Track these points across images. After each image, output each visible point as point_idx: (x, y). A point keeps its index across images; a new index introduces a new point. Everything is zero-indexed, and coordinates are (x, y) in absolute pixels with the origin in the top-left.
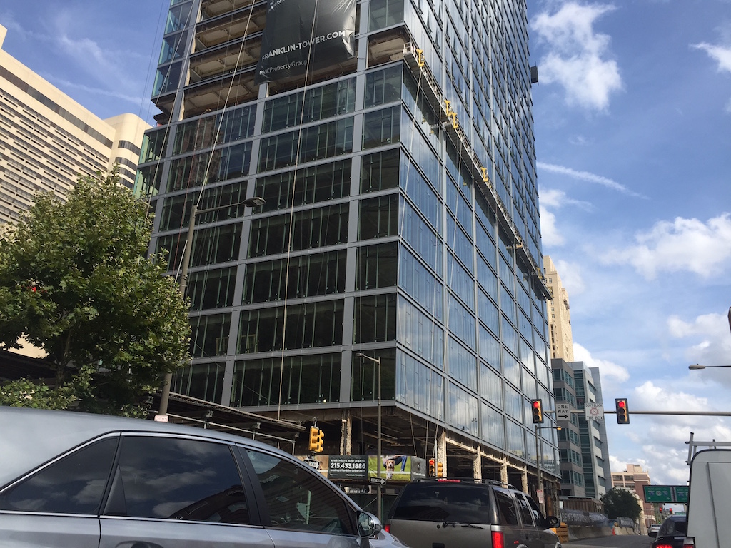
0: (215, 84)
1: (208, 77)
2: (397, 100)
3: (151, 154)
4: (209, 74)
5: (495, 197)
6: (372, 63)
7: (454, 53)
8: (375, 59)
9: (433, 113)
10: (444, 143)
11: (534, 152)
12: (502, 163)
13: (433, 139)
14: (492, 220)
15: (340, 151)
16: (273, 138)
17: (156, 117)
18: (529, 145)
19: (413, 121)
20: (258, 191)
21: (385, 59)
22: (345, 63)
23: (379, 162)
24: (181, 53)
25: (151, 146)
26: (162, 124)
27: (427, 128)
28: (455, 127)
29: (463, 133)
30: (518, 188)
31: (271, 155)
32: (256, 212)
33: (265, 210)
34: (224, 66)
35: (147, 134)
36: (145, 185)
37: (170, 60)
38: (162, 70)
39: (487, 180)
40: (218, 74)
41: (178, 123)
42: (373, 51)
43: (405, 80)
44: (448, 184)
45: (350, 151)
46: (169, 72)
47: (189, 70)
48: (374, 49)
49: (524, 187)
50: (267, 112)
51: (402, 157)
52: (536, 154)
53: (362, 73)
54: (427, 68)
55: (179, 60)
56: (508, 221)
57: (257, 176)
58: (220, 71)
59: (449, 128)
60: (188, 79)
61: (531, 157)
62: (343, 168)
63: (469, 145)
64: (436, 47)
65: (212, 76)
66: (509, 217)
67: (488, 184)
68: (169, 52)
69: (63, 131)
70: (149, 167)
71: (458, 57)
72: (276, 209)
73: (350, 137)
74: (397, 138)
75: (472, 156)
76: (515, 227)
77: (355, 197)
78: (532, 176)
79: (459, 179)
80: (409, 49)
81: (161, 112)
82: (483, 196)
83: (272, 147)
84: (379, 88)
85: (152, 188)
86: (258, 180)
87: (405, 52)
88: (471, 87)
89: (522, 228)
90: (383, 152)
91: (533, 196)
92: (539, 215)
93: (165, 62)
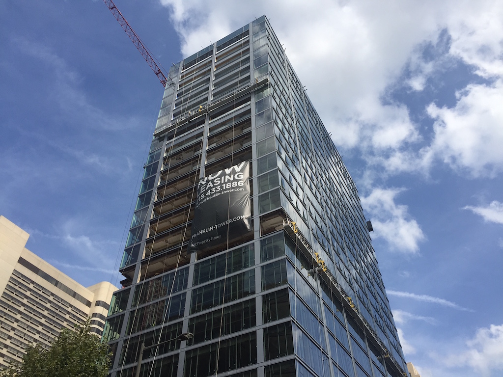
0: (162, 256)
1: (157, 252)
2: (282, 255)
3: (117, 308)
4: (158, 250)
5: (361, 319)
6: (264, 233)
7: (316, 223)
8: (265, 230)
9: (308, 262)
10: (319, 282)
11: (383, 283)
12: (361, 293)
13: (311, 280)
14: (362, 337)
15: (246, 294)
16: (200, 289)
17: (122, 282)
18: (378, 279)
19: (295, 268)
20: (191, 328)
21: (272, 230)
22: (246, 235)
23: (275, 299)
24: (140, 238)
25: (117, 302)
26: (125, 286)
27: (305, 272)
28: (324, 270)
29: (331, 274)
30: (377, 311)
31: (200, 302)
32: (189, 344)
33: (196, 343)
34: (168, 244)
35: (115, 294)
36: (111, 331)
37: (133, 244)
38: (128, 250)
39: (353, 306)
40: (163, 250)
41: (136, 285)
42: (264, 226)
43: (287, 241)
44: (325, 311)
45: (254, 293)
46: (132, 251)
47: (145, 248)
48: (264, 224)
49: (381, 310)
50: (196, 271)
51: (291, 294)
52: (384, 285)
53: (258, 240)
54: (299, 233)
55: (139, 243)
56: (374, 336)
57: (189, 317)
58: (165, 247)
59: (321, 271)
60: (144, 255)
61: (382, 287)
62: (249, 306)
63: (336, 282)
64: (304, 220)
65: (160, 251)
66: (375, 334)
67: (354, 309)
68: (133, 239)
69: (59, 298)
70: (114, 318)
71: (319, 225)
72: (204, 341)
73: (253, 283)
74: (285, 281)
75: (339, 289)
76: (381, 341)
77: (260, 327)
78: (385, 300)
79: (333, 307)
80: (287, 223)
81: (125, 278)
82: (352, 318)
83: (200, 295)
84: (270, 249)
85: (115, 333)
86: (190, 319)
87: (284, 224)
88: (331, 243)
89: (385, 342)
90: (277, 292)
91: (389, 316)
92: (396, 330)
93: (130, 245)
